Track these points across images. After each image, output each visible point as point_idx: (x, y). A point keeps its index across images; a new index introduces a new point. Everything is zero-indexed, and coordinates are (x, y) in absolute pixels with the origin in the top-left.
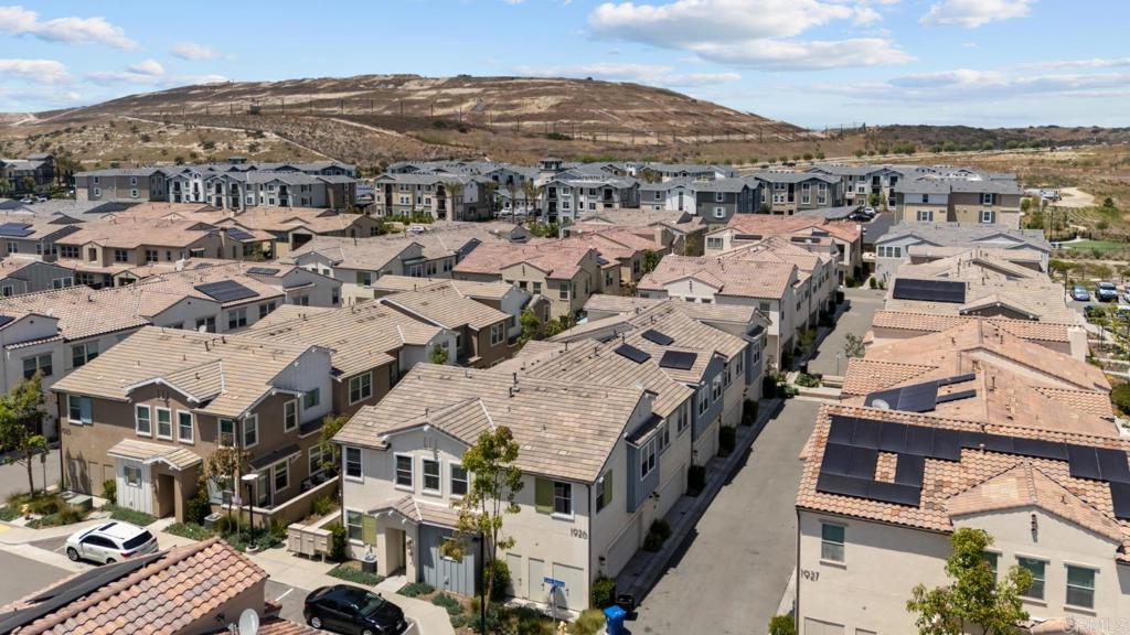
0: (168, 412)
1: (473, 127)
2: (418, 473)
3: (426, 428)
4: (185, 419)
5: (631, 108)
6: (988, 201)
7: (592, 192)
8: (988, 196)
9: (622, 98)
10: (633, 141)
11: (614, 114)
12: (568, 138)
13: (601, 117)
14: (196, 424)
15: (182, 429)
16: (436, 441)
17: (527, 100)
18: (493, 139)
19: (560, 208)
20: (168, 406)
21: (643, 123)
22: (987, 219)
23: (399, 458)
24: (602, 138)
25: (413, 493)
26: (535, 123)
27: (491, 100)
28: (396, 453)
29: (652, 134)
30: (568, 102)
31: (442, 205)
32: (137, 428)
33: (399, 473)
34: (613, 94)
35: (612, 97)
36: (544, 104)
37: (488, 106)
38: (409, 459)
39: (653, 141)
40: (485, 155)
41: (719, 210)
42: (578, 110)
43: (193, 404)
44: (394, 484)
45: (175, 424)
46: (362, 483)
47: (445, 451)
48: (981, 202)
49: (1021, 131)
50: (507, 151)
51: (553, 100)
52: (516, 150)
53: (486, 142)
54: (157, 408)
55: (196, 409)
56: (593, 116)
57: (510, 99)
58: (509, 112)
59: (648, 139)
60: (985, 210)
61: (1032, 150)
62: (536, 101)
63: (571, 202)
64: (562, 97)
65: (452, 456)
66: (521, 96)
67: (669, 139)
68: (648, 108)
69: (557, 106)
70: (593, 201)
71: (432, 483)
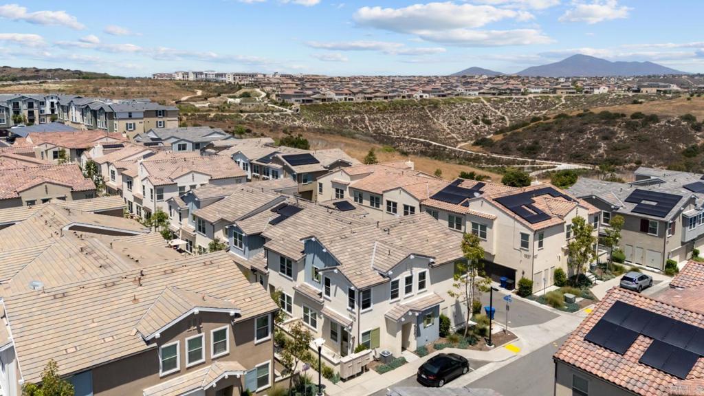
0: (201, 337)
2: (402, 287)
3: (412, 256)
4: (219, 336)
6: (160, 115)
8: (160, 112)
14: (232, 334)
15: (216, 346)
16: (413, 263)
20: (200, 332)
22: (160, 125)
23: (393, 283)
25: (400, 300)
28: (391, 281)
32: (161, 371)
33: (392, 293)
38: (397, 282)
44: (390, 300)
45: (208, 344)
46: (371, 310)
47: (415, 267)
48: (157, 116)
54: (187, 339)
60: (159, 120)
65: (419, 269)
71: (409, 289)
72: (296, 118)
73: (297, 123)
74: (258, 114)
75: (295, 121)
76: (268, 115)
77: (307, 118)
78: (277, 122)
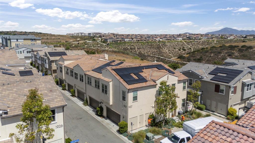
48: (31, 41)
60: (33, 43)
76: (95, 46)
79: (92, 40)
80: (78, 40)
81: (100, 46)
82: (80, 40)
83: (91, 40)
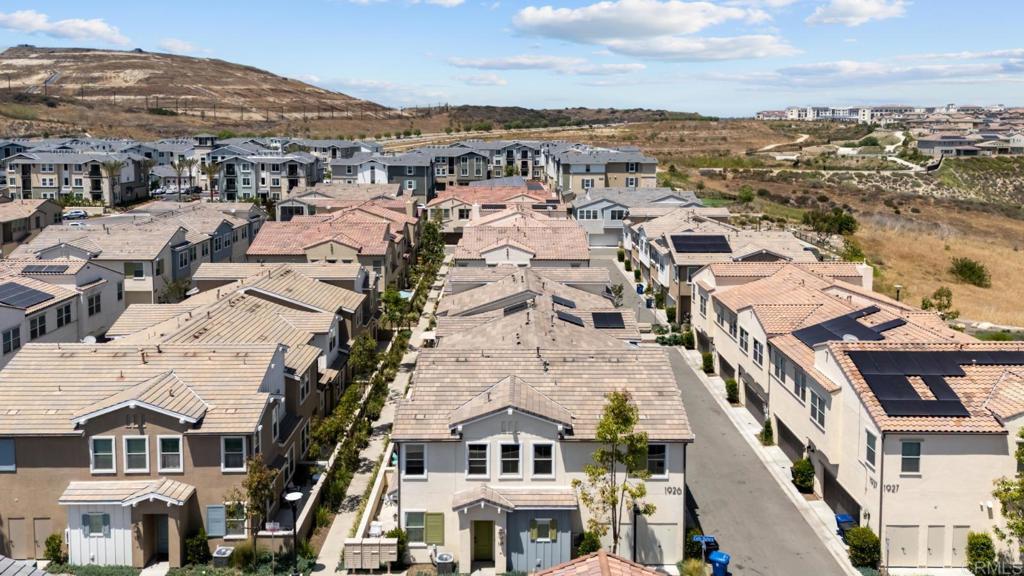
0: (144, 440)
1: (62, 100)
2: (494, 459)
3: (510, 411)
4: (169, 445)
5: (227, 83)
6: (632, 169)
7: (275, 167)
8: (632, 165)
9: (214, 74)
10: (242, 117)
11: (211, 90)
12: (173, 114)
13: (197, 92)
14: (187, 448)
15: (164, 458)
16: (516, 423)
17: (110, 73)
18: (90, 113)
19: (239, 185)
20: (142, 433)
21: (243, 99)
22: (632, 184)
23: (472, 447)
24: (210, 114)
25: (488, 480)
26: (125, 97)
27: (67, 73)
28: (468, 443)
29: (254, 109)
30: (156, 76)
31: (96, 185)
32: (91, 466)
33: (471, 462)
34: (203, 69)
35: (204, 73)
36: (131, 77)
37: (65, 79)
38: (483, 447)
39: (257, 116)
40: (85, 131)
41: (410, 183)
42: (171, 85)
43: (188, 425)
44: (466, 475)
45: (153, 452)
46: (426, 480)
47: (527, 432)
48: (627, 171)
49: (560, 112)
50: (110, 126)
51: (139, 74)
52: (120, 125)
53: (82, 117)
54: (125, 437)
55: (190, 431)
56: (189, 92)
57: (91, 72)
58: (90, 85)
59: (252, 115)
60: (631, 176)
61: (575, 127)
62: (122, 75)
63: (252, 178)
64: (150, 71)
65: (534, 436)
66: (103, 68)
67: (273, 116)
68: (243, 85)
69: (147, 79)
70: (276, 177)
71: (510, 466)
72: (921, 181)
73: (920, 191)
74: (853, 172)
75: (919, 186)
76: (869, 175)
77: (946, 180)
78: (884, 187)
79: (861, 145)
80: (799, 141)
81: (894, 175)
82: (807, 144)
83: (856, 142)
